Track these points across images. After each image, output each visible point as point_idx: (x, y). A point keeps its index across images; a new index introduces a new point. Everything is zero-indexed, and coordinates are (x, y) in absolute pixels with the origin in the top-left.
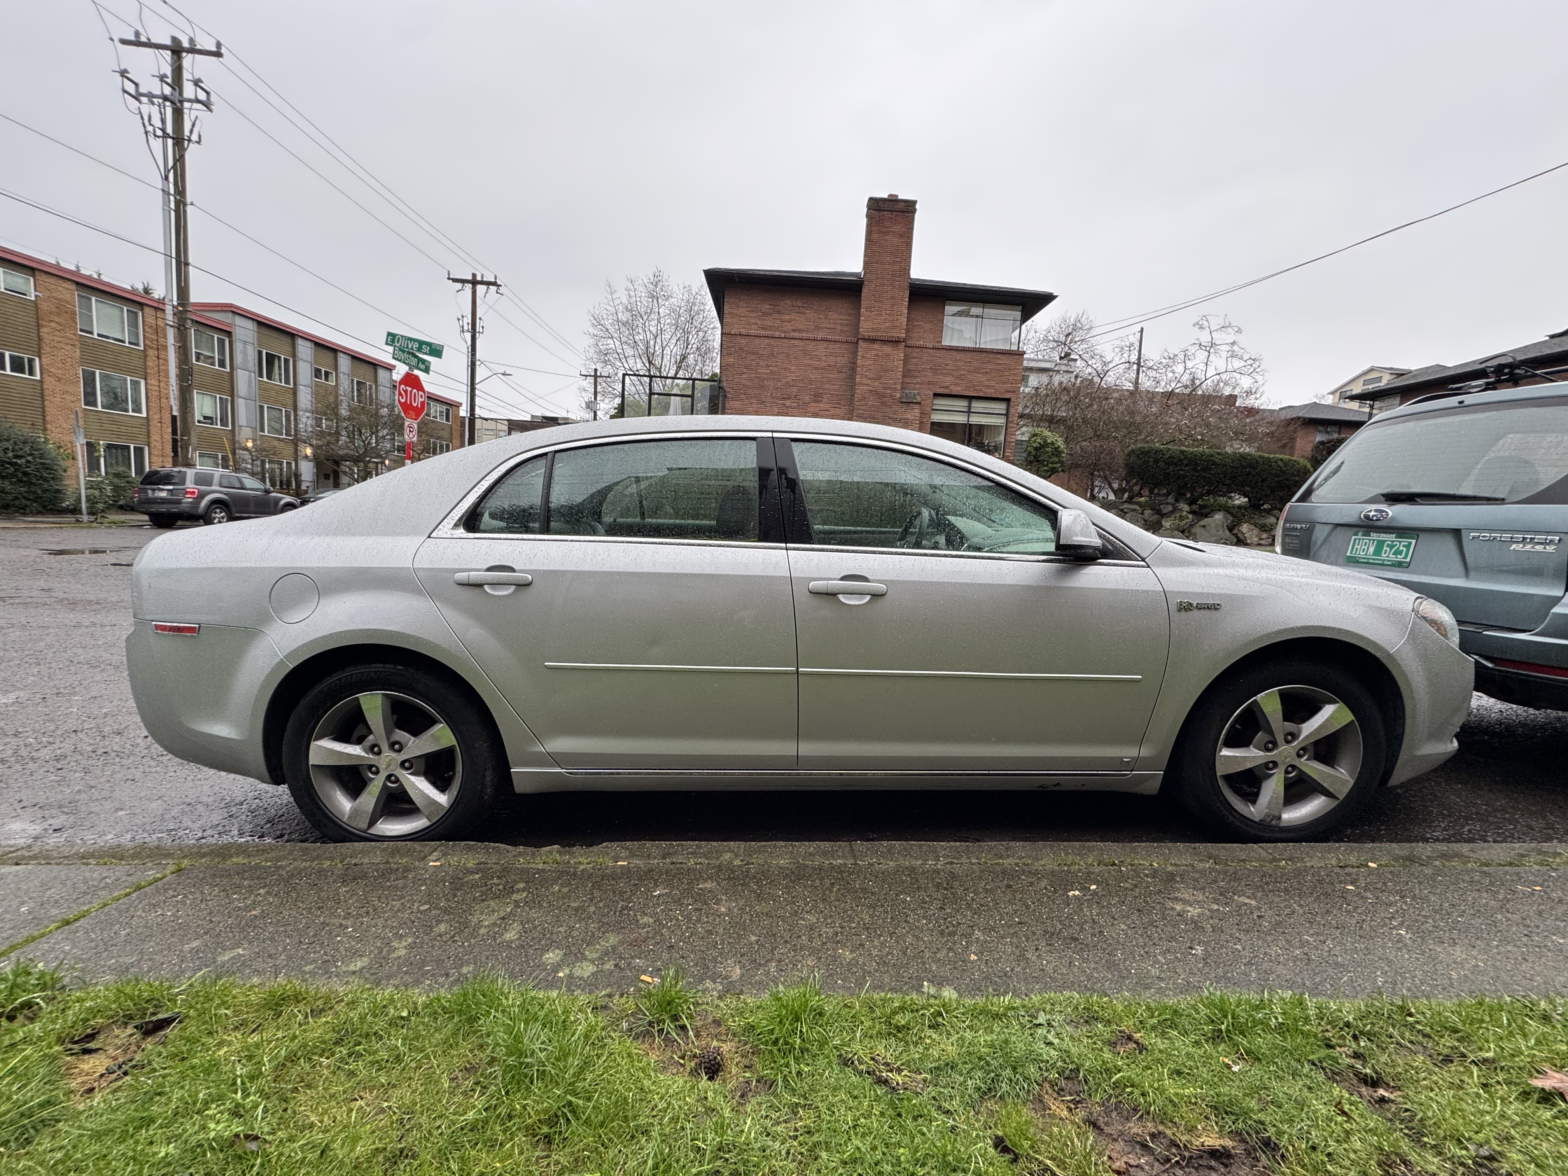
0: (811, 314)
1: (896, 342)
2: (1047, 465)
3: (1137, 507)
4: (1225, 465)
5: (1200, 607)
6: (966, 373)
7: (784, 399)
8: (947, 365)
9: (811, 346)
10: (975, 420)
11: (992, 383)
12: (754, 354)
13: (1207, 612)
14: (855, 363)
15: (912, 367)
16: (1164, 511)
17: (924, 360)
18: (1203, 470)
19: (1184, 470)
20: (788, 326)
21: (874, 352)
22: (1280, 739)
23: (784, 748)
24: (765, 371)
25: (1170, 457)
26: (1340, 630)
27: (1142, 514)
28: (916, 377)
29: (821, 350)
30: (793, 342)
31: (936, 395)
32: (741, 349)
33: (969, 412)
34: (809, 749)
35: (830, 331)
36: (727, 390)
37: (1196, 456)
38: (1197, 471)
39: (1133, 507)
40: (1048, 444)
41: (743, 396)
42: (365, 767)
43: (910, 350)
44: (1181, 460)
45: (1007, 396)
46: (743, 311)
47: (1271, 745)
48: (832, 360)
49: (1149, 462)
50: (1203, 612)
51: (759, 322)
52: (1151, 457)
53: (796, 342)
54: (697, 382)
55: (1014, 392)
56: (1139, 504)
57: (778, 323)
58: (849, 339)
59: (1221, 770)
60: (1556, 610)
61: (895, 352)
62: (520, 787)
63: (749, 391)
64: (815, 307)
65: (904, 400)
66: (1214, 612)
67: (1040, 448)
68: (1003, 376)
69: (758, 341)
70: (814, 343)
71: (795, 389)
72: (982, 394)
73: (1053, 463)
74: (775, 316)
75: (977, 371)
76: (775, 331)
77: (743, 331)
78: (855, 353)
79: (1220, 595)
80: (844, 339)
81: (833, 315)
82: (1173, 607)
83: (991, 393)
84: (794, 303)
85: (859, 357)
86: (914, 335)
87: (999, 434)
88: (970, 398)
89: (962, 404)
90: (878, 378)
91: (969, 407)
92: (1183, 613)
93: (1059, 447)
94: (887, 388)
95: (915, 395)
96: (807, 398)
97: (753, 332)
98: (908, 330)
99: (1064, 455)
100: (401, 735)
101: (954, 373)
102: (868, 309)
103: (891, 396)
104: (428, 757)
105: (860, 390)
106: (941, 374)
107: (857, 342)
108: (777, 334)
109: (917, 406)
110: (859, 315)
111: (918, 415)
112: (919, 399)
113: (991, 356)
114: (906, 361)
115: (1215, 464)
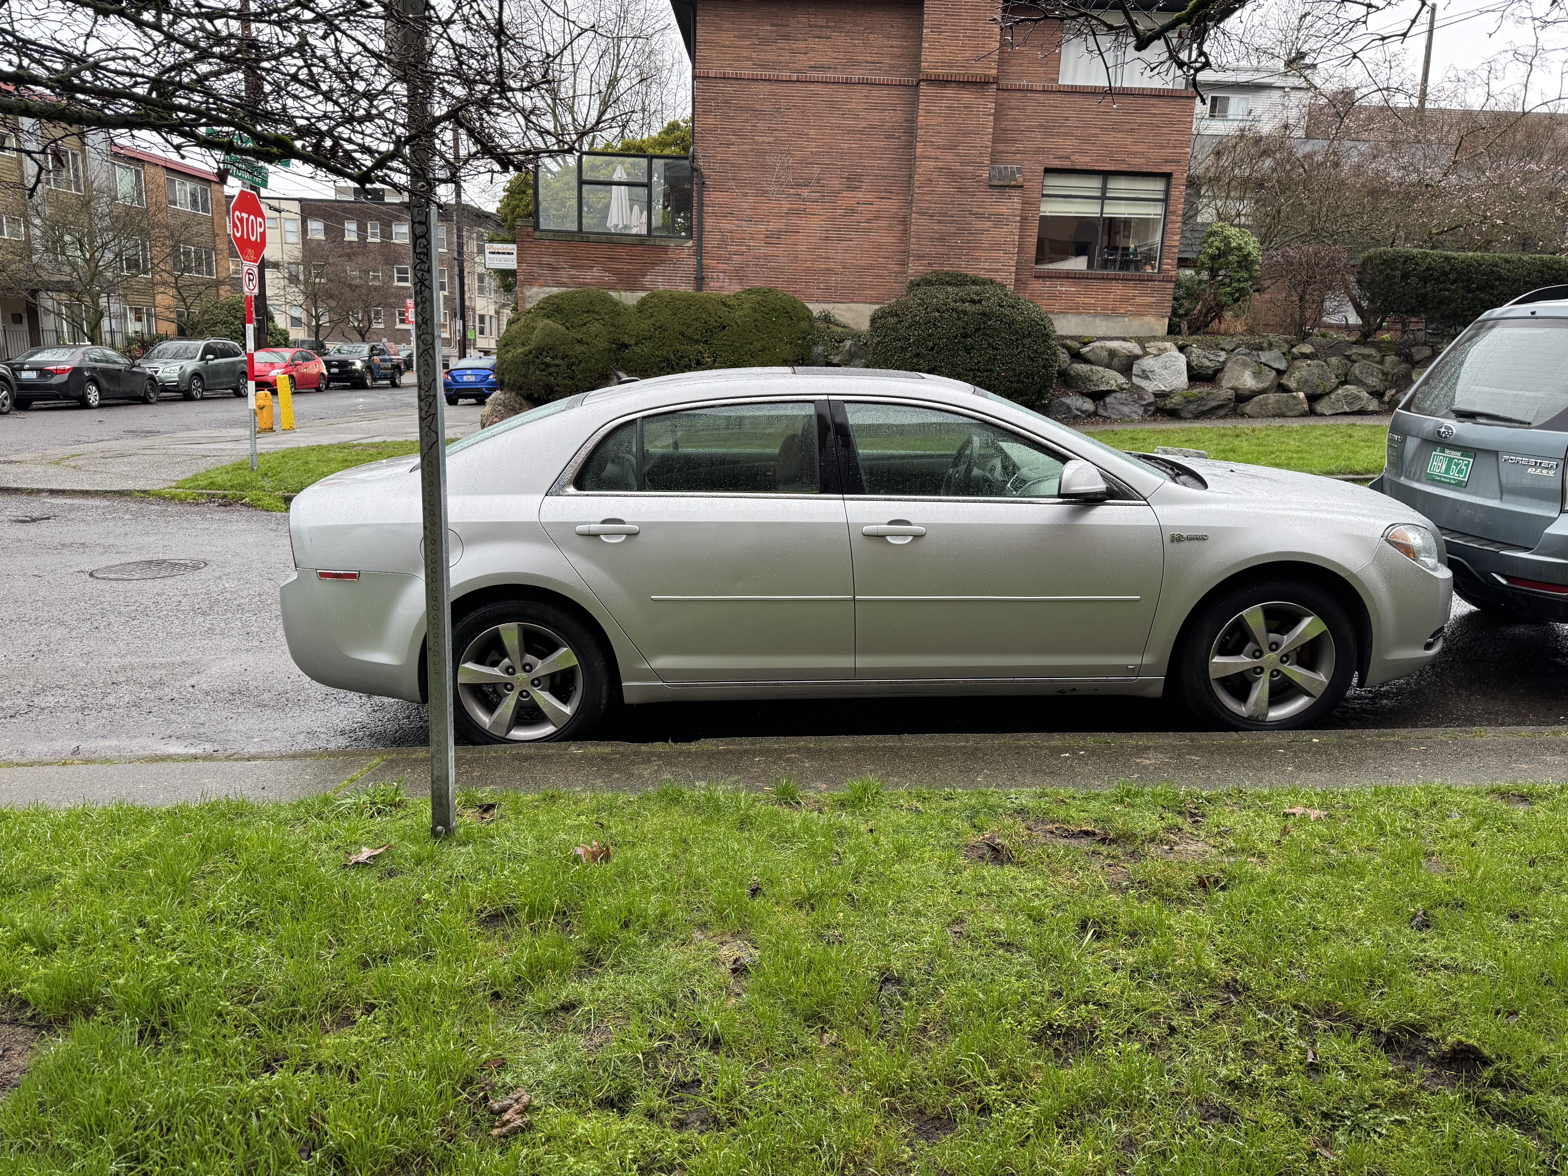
0: (840, 39)
1: (980, 84)
2: (1230, 285)
3: (1372, 351)
4: (1515, 280)
5: (1190, 539)
6: (1098, 131)
7: (798, 185)
8: (1067, 119)
9: (841, 93)
10: (1114, 210)
11: (1141, 148)
12: (747, 110)
13: (1196, 542)
14: (914, 121)
15: (1009, 125)
16: (1418, 357)
17: (1029, 111)
18: (1480, 288)
19: (1449, 290)
20: (802, 61)
21: (945, 103)
22: (1265, 649)
23: (845, 662)
24: (767, 139)
25: (1428, 269)
26: (1308, 555)
27: (1381, 362)
28: (1015, 141)
29: (858, 99)
30: (811, 87)
31: (1048, 171)
32: (726, 102)
33: (1103, 198)
34: (864, 662)
35: (872, 66)
36: (706, 172)
37: (1469, 266)
38: (1469, 290)
39: (1367, 351)
40: (1232, 249)
41: (731, 183)
42: (502, 686)
43: (1006, 95)
44: (1445, 274)
45: (1166, 169)
46: (727, 37)
47: (1258, 653)
48: (874, 117)
49: (1394, 277)
50: (1192, 542)
51: (754, 55)
52: (1397, 269)
53: (818, 88)
54: (654, 161)
55: (1178, 162)
56: (1377, 346)
57: (786, 57)
58: (905, 79)
59: (1213, 674)
60: (1550, 530)
61: (981, 101)
62: (629, 698)
63: (743, 175)
64: (848, 27)
65: (995, 182)
66: (1202, 542)
67: (1219, 256)
68: (1160, 135)
69: (754, 88)
70: (845, 88)
71: (816, 169)
72: (1123, 167)
73: (1239, 281)
74: (782, 44)
75: (1116, 127)
76: (781, 70)
77: (729, 71)
78: (914, 104)
79: (1208, 528)
80: (895, 79)
81: (876, 39)
82: (1167, 539)
83: (1138, 164)
84: (813, 21)
85: (921, 112)
86: (1014, 69)
87: (1155, 231)
88: (1106, 175)
89: (1093, 184)
90: (953, 147)
91: (1104, 189)
92: (1175, 544)
93: (1249, 253)
94: (968, 164)
95: (1013, 173)
96: (836, 183)
97: (745, 73)
98: (1001, 62)
99: (1257, 267)
100: (530, 658)
101: (1079, 132)
102: (937, 28)
103: (974, 177)
104: (552, 676)
105: (924, 167)
106: (1058, 135)
107: (918, 85)
108: (785, 75)
109: (1017, 192)
110: (920, 38)
111: (1019, 207)
112: (1019, 178)
113: (1140, 101)
114: (998, 115)
115: (1500, 278)
